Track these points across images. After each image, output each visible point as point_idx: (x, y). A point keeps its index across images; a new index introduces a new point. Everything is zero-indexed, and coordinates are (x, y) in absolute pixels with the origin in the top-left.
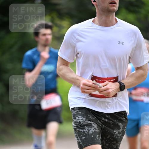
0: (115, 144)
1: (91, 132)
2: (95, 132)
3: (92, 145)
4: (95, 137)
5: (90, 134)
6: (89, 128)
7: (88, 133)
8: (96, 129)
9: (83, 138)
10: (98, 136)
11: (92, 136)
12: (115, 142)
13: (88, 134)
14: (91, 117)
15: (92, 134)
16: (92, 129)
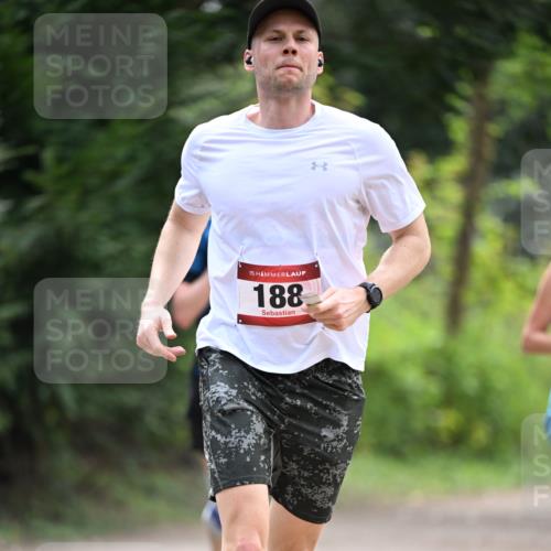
0: (328, 470)
1: (245, 446)
2: (257, 445)
3: (243, 484)
4: (255, 461)
5: (242, 451)
6: (243, 434)
7: (238, 447)
8: (260, 438)
9: (223, 460)
10: (263, 458)
11: (248, 459)
12: (327, 466)
13: (237, 452)
14: (253, 390)
15: (247, 452)
16: (250, 436)
